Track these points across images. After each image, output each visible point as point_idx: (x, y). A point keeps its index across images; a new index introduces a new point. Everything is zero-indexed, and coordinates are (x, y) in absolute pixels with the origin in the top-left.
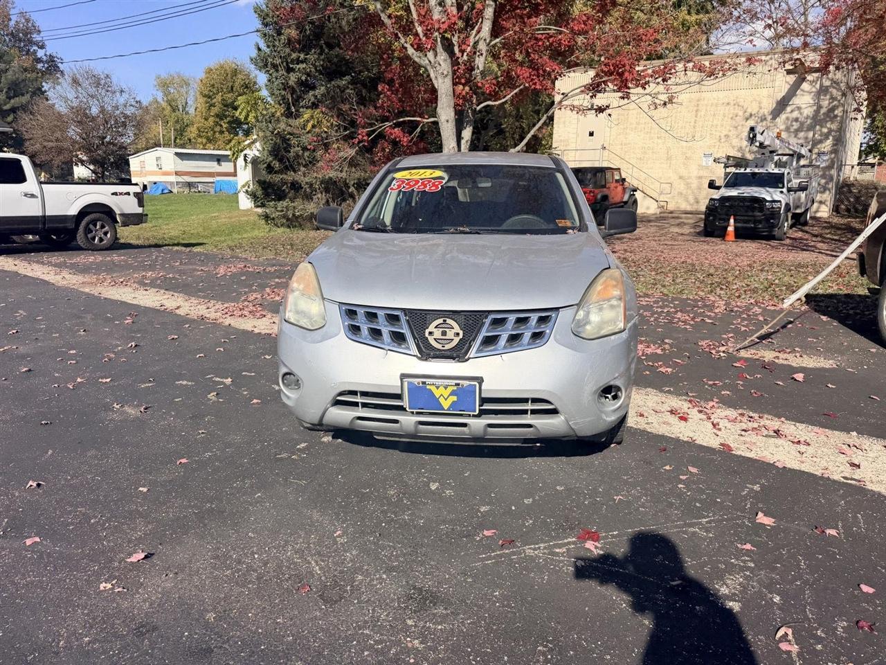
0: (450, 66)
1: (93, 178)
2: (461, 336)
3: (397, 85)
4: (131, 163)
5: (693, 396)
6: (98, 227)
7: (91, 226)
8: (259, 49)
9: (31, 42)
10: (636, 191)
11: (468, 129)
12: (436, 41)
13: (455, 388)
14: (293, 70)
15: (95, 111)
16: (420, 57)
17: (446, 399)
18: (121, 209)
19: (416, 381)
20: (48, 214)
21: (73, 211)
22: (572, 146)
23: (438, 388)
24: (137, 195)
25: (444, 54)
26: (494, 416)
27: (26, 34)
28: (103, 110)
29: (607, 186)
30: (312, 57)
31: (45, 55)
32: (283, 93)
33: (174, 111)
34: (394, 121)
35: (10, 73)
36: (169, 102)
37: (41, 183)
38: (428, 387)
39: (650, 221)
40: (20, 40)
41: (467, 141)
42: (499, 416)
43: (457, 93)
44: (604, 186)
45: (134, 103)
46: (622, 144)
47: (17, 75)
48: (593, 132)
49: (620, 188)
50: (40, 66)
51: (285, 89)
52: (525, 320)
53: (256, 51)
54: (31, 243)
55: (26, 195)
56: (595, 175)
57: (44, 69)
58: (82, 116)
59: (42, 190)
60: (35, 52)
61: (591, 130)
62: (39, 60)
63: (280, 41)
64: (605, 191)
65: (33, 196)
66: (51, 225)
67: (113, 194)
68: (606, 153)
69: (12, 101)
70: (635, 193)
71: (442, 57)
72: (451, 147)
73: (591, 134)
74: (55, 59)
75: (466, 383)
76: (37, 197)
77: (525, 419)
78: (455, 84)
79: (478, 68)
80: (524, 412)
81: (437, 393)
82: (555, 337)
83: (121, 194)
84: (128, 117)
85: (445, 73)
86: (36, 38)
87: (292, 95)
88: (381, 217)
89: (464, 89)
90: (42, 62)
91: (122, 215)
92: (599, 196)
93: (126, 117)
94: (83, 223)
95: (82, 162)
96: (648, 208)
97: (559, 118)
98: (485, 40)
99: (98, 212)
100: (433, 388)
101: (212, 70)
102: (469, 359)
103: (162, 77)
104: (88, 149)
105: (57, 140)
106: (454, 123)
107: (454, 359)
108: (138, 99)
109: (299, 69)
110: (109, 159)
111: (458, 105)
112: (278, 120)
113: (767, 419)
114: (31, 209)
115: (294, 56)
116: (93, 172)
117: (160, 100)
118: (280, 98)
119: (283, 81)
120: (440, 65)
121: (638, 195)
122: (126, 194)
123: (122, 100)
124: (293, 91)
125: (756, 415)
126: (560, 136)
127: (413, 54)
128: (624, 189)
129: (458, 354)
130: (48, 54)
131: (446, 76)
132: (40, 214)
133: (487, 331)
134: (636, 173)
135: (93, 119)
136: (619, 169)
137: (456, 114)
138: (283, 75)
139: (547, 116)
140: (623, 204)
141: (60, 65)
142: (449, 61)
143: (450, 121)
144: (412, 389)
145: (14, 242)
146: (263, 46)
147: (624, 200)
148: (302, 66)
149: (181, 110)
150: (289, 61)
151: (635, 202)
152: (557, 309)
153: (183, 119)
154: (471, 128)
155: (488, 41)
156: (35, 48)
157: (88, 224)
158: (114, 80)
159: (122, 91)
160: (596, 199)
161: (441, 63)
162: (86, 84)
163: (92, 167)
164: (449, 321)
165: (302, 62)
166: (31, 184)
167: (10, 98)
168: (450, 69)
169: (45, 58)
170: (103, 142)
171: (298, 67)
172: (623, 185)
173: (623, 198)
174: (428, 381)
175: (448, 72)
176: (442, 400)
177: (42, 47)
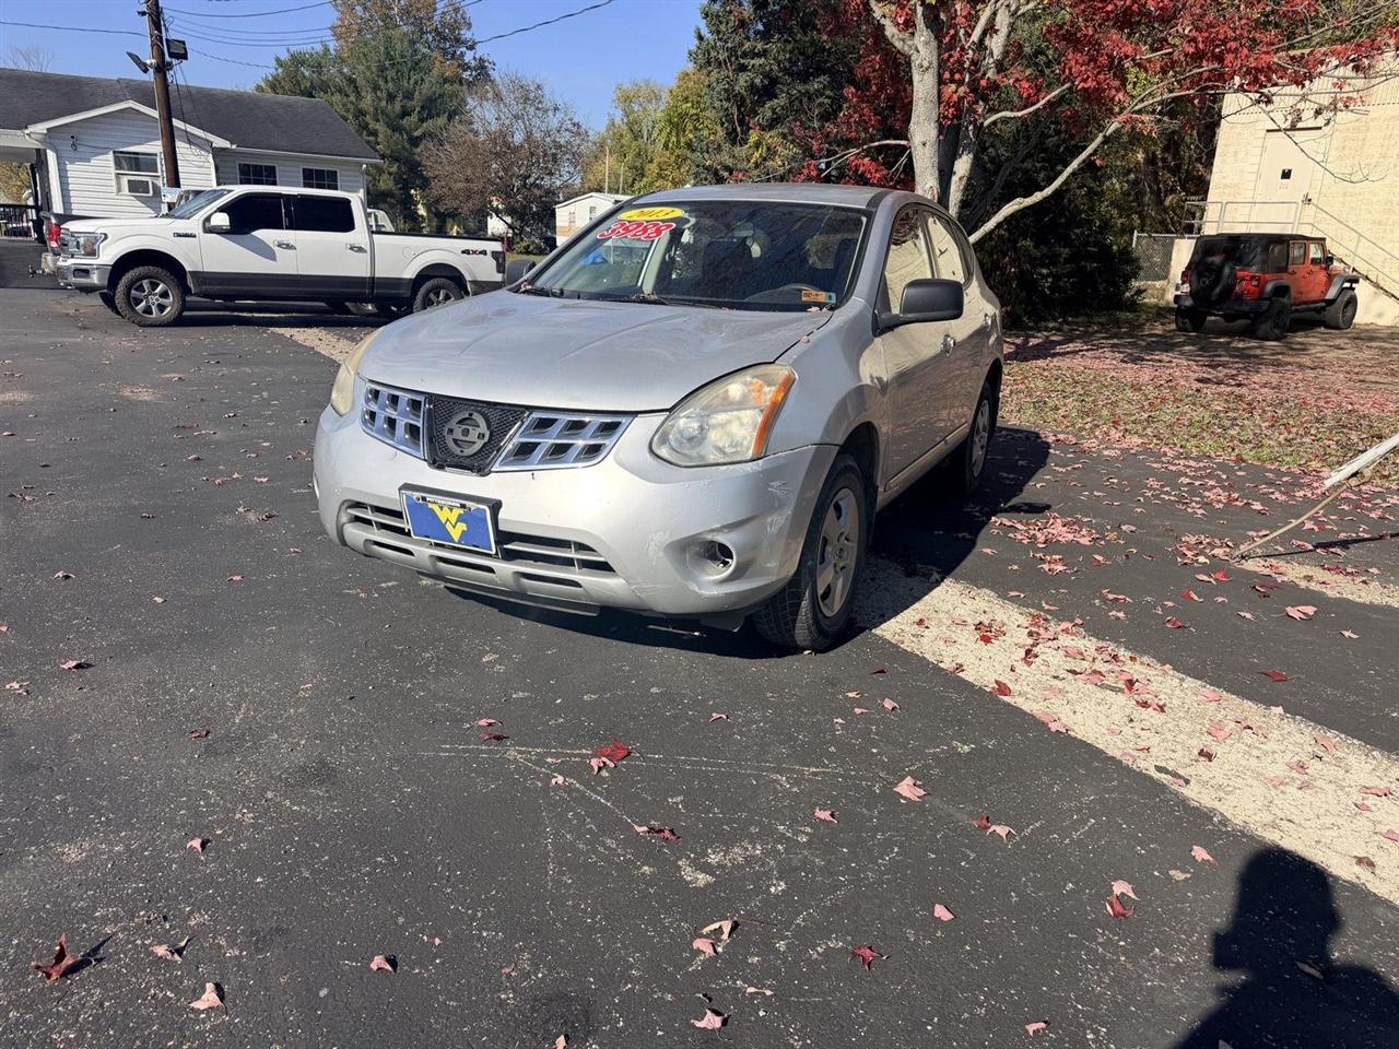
0: (935, 53)
1: (510, 235)
2: (486, 439)
3: (874, 88)
4: (557, 214)
5: (1048, 611)
6: (441, 298)
7: (432, 296)
8: (701, 38)
9: (458, 41)
10: (1356, 281)
11: (965, 157)
12: (915, 11)
13: (462, 511)
14: (743, 68)
15: (518, 138)
16: (903, 40)
17: (454, 527)
18: (471, 273)
19: (416, 495)
20: (377, 275)
21: (410, 273)
22: (1247, 196)
23: (441, 508)
24: (495, 255)
25: (925, 33)
26: (532, 562)
27: (452, 31)
28: (529, 136)
29: (1290, 270)
30: (773, 47)
31: (475, 59)
32: (726, 104)
33: (636, 138)
34: (865, 147)
35: (426, 85)
36: (630, 126)
37: (373, 232)
38: (430, 506)
39: (1372, 339)
40: (445, 39)
41: (961, 179)
42: (539, 563)
43: (945, 97)
44: (1284, 270)
45: (570, 126)
46: (1345, 194)
47: (434, 88)
48: (1290, 171)
49: (1322, 276)
50: (466, 75)
51: (728, 100)
52: (579, 426)
53: (697, 42)
54: (370, 315)
55: (352, 248)
56: (1266, 249)
57: (471, 79)
58: (502, 146)
59: (372, 243)
60: (462, 54)
61: (1287, 168)
62: (466, 67)
63: (727, 23)
64: (1285, 280)
65: (360, 250)
66: (381, 291)
67: (463, 252)
68: (1310, 209)
69: (425, 125)
70: (1354, 285)
71: (923, 38)
72: (928, 186)
73: (1286, 175)
74: (486, 64)
75: (472, 505)
76: (366, 252)
77: (573, 573)
78: (941, 82)
79: (991, 54)
80: (569, 562)
81: (443, 515)
82: (617, 454)
83: (474, 252)
84: (561, 146)
85: (926, 64)
86: (466, 34)
87: (739, 108)
88: (639, 284)
89: (956, 91)
90: (469, 68)
91: (474, 282)
92: (1269, 287)
93: (559, 147)
94: (422, 291)
95: (497, 212)
96: (1380, 315)
97: (1226, 145)
98: (1008, 6)
99: (443, 277)
100: (436, 508)
101: (687, 75)
102: (490, 472)
103: (625, 87)
104: (506, 192)
105: (467, 180)
106: (936, 147)
107: (471, 469)
108: (576, 120)
109: (753, 66)
110: (531, 209)
111: (945, 117)
112: (719, 149)
113: (1142, 663)
114: (357, 268)
115: (747, 45)
116: (510, 226)
117: (618, 121)
118: (721, 114)
119: (727, 86)
120: (918, 52)
121: (1362, 290)
122: (480, 253)
123: (553, 121)
124: (741, 103)
125: (1123, 653)
126: (1224, 178)
127: (893, 36)
128: (1330, 277)
129: (478, 464)
130: (478, 57)
131: (927, 69)
132: (369, 275)
133: (522, 435)
134: (1364, 249)
135: (515, 150)
136: (1324, 239)
137: (940, 133)
138: (728, 77)
139: (1105, 136)
140: (1323, 304)
141: (491, 72)
142: (934, 44)
143: (928, 144)
144: (412, 505)
145: (348, 311)
146: (705, 32)
147: (1327, 298)
148: (757, 61)
149: (645, 137)
150: (739, 53)
151: (1352, 302)
152: (635, 414)
153: (646, 151)
154: (971, 156)
155: (1013, 8)
156: (464, 49)
157: (428, 292)
158: (547, 90)
159: (556, 109)
160: (1262, 291)
161: (920, 48)
162: (509, 98)
163: (509, 220)
164: (476, 416)
165: (759, 55)
166: (359, 235)
167: (422, 120)
168: (935, 57)
169: (473, 63)
170: (525, 184)
171: (752, 62)
172: (1327, 269)
173: (1325, 293)
174: (430, 497)
175: (930, 63)
176: (449, 527)
177: (471, 48)
